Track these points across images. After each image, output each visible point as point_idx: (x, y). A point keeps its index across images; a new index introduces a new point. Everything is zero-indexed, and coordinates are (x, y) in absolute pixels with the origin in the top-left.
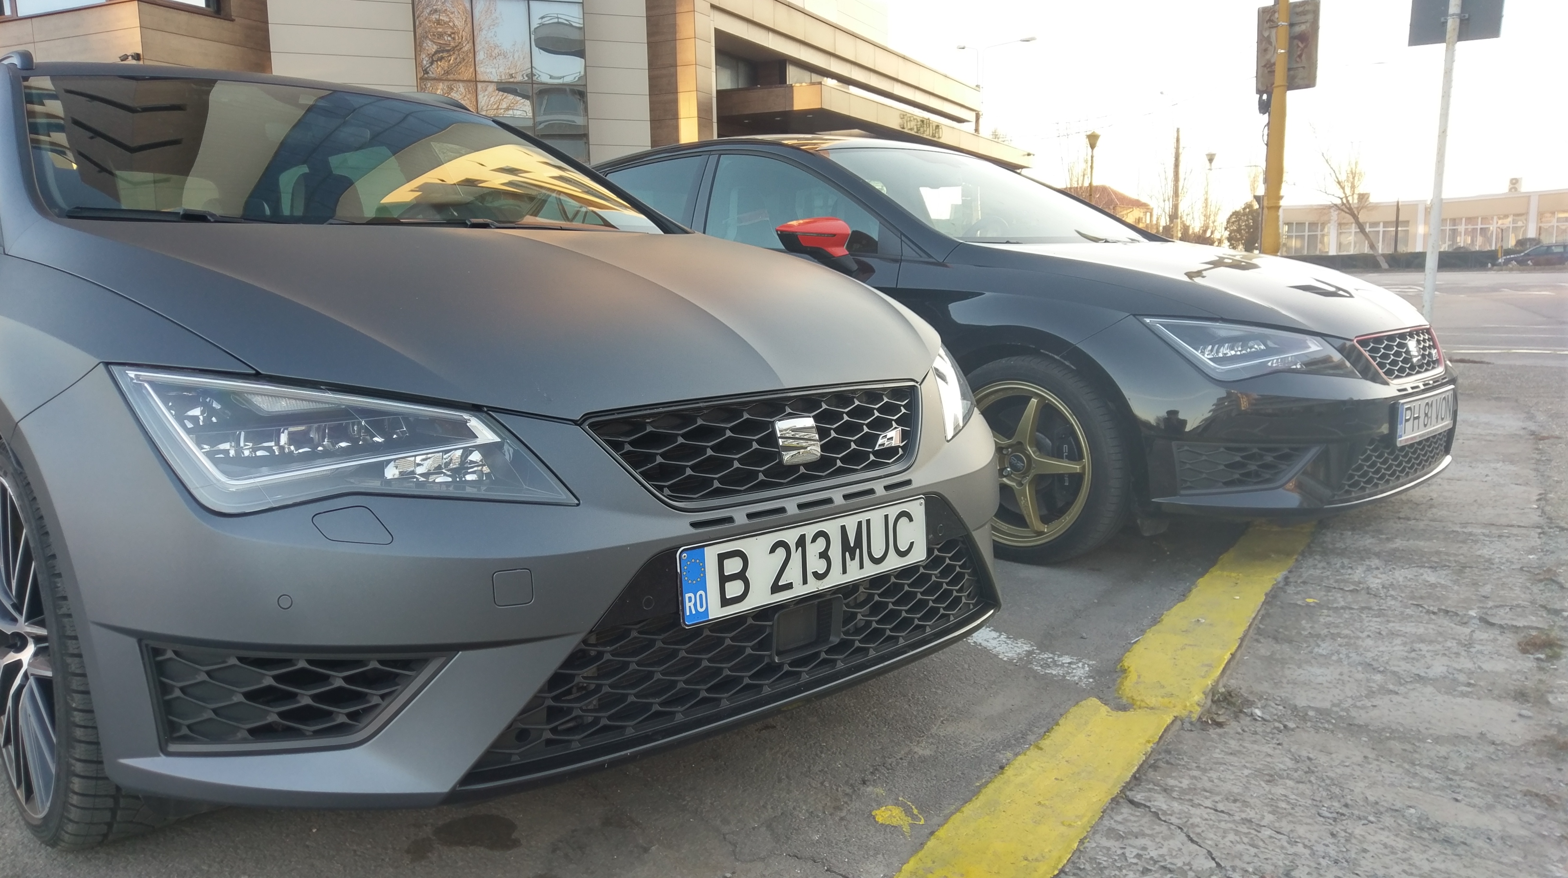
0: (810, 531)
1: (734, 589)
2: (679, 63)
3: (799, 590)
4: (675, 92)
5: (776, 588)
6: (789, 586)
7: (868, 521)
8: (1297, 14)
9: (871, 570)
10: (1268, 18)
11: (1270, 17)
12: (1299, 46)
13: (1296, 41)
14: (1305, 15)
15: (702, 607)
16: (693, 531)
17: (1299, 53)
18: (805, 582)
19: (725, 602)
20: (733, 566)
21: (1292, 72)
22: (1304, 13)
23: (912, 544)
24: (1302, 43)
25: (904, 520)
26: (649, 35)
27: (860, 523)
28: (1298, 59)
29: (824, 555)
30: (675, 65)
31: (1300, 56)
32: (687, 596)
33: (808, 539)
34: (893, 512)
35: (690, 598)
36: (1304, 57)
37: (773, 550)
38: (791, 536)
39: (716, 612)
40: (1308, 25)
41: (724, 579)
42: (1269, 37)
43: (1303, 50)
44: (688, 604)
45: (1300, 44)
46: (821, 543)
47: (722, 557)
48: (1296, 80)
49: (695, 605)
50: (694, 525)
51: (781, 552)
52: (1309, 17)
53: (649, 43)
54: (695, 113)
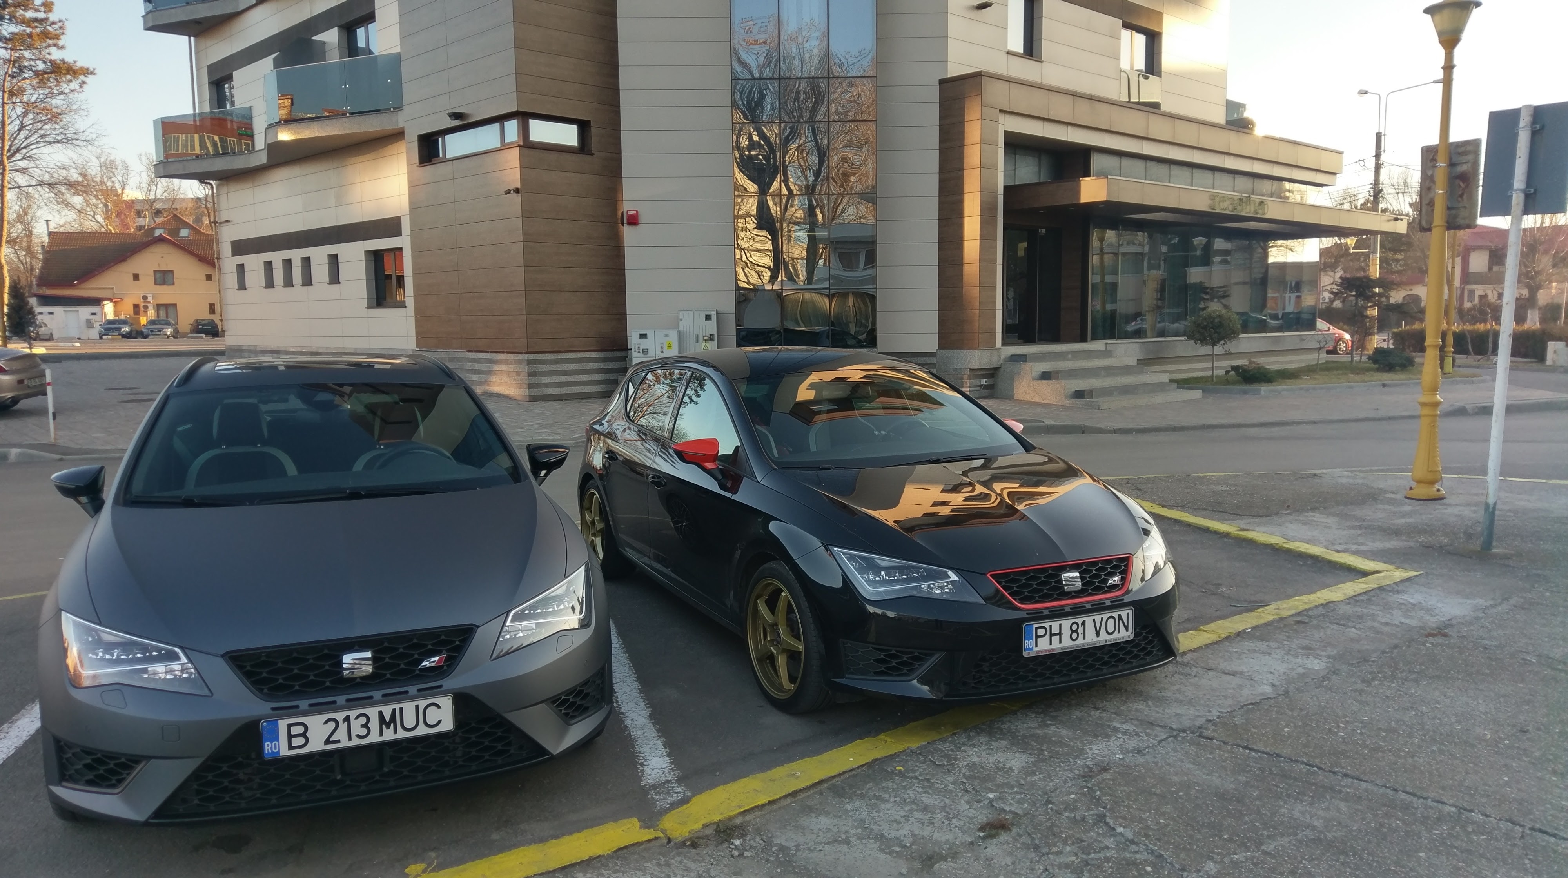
0: (353, 713)
1: (296, 742)
2: (966, 166)
3: (345, 743)
4: (961, 193)
5: (327, 742)
6: (338, 741)
7: (401, 709)
8: (1459, 154)
9: (402, 734)
10: (1431, 157)
11: (1433, 156)
12: (1460, 186)
13: (1458, 181)
14: (1466, 155)
15: (275, 749)
16: (271, 712)
17: (1460, 193)
18: (350, 739)
19: (291, 747)
20: (296, 730)
21: (1453, 212)
22: (1465, 153)
23: (440, 721)
24: (1463, 183)
25: (432, 709)
26: (941, 141)
27: (394, 710)
28: (1460, 199)
29: (365, 726)
30: (961, 169)
31: (1461, 196)
32: (266, 744)
33: (352, 718)
34: (422, 704)
35: (268, 745)
36: (1465, 196)
37: (326, 722)
38: (340, 716)
39: (285, 752)
40: (1469, 165)
41: (290, 737)
42: (1432, 176)
43: (1464, 189)
44: (266, 748)
45: (1461, 184)
46: (363, 720)
47: (289, 726)
48: (1458, 220)
49: (271, 748)
50: (274, 709)
51: (332, 725)
52: (1470, 157)
53: (940, 149)
54: (977, 211)
